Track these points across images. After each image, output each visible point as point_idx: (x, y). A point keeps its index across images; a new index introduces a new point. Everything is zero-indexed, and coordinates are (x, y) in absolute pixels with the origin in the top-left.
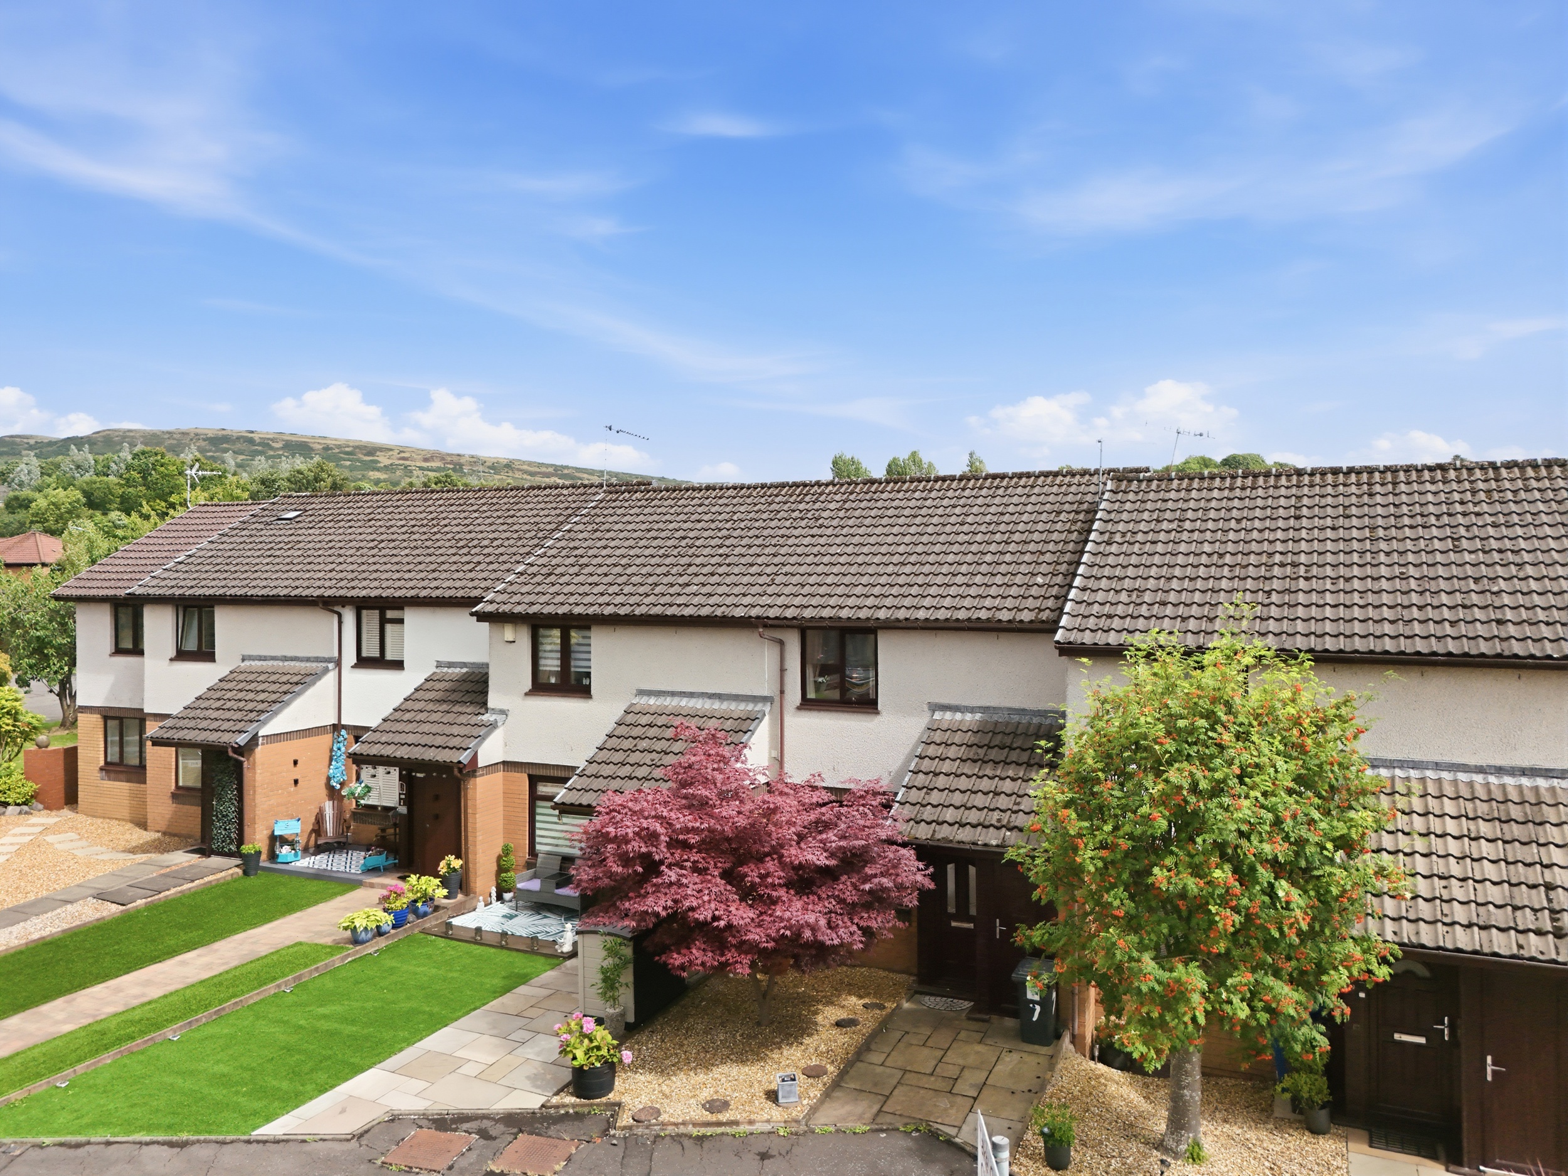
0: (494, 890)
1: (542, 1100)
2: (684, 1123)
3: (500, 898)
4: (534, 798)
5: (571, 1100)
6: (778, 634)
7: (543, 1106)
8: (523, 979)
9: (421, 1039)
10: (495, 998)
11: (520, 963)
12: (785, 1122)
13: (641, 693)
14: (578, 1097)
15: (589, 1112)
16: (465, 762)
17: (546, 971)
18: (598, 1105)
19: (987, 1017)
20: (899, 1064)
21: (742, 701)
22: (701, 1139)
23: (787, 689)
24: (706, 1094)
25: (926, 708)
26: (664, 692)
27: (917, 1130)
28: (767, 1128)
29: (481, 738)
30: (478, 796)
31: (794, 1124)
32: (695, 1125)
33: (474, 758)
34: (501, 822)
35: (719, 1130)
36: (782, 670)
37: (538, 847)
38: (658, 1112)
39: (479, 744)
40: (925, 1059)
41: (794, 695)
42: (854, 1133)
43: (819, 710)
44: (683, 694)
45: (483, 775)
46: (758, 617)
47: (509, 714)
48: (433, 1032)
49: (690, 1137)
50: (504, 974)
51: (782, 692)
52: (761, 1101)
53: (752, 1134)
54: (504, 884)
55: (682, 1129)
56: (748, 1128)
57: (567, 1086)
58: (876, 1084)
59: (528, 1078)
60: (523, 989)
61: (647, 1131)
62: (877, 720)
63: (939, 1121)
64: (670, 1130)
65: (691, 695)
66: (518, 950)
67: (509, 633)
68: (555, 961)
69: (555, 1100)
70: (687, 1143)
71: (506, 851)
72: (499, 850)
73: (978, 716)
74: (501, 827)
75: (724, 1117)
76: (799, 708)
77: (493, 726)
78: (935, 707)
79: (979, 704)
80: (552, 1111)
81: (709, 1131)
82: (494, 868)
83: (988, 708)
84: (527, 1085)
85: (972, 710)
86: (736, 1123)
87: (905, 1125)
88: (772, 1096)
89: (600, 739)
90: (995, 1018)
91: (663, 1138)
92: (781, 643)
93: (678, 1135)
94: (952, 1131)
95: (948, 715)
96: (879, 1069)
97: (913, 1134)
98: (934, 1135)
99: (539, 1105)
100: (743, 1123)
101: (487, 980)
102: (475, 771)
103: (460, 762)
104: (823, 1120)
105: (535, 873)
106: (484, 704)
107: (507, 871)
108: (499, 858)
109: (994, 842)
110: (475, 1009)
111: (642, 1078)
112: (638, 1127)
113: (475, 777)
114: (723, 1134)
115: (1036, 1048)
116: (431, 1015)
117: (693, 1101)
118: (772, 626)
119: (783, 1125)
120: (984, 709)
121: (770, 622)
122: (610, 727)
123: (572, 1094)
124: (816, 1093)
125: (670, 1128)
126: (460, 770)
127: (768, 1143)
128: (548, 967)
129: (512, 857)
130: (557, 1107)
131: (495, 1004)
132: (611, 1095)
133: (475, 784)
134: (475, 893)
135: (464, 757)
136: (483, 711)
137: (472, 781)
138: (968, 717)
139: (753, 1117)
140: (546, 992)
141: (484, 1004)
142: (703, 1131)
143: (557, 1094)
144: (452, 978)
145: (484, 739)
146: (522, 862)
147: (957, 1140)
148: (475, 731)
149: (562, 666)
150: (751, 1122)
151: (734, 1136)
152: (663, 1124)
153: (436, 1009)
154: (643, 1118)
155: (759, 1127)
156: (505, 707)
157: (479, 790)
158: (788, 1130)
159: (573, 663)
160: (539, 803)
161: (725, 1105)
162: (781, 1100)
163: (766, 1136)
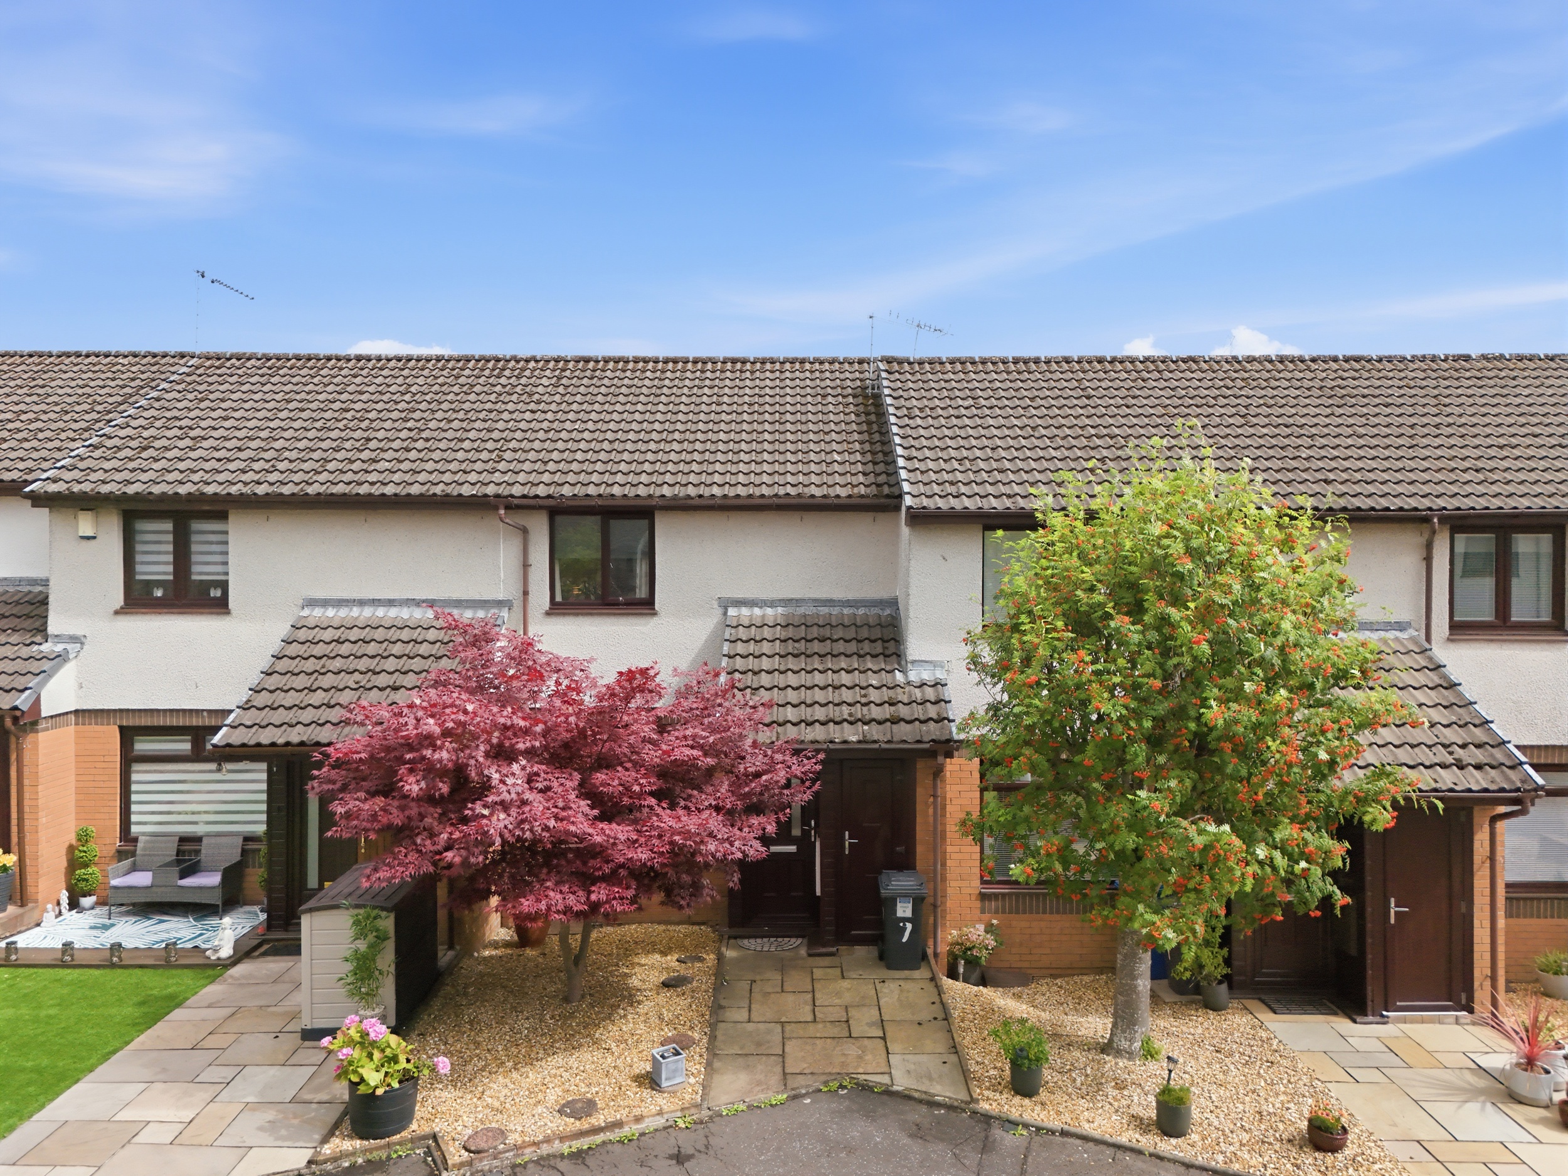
0: (64, 897)
1: (308, 1154)
2: (548, 1140)
3: (74, 905)
4: (129, 759)
5: (348, 1145)
6: (521, 519)
7: (310, 1162)
8: (174, 1002)
9: (42, 1107)
10: (142, 1032)
11: (157, 983)
12: (682, 1109)
13: (311, 603)
14: (362, 1138)
15: (389, 1158)
16: (25, 708)
17: (206, 986)
18: (400, 1143)
19: (834, 949)
20: (769, 1015)
21: (467, 607)
22: (578, 1156)
23: (532, 588)
24: (553, 1096)
25: (715, 604)
26: (347, 601)
27: (842, 1087)
28: (660, 1122)
29: (45, 675)
30: (41, 759)
31: (693, 1111)
32: (562, 1139)
33: (37, 702)
34: (73, 797)
35: (599, 1138)
36: (526, 566)
37: (135, 829)
38: (502, 1133)
39: (43, 684)
40: (796, 1006)
41: (541, 596)
42: (771, 1105)
43: (577, 615)
44: (375, 602)
45: (47, 729)
46: (497, 496)
47: (86, 641)
48: (58, 1095)
49: (562, 1156)
50: (135, 999)
51: (526, 593)
52: (633, 1092)
53: (642, 1134)
54: (82, 884)
55: (545, 1149)
56: (636, 1128)
57: (337, 1125)
58: (759, 1044)
59: (261, 1129)
60: (177, 1014)
61: (495, 1163)
62: (653, 621)
63: (861, 1070)
64: (529, 1154)
65: (391, 603)
66: (141, 967)
67: (86, 524)
68: (210, 972)
69: (327, 1150)
70: (563, 1165)
71: (84, 838)
72: (72, 838)
73: (780, 610)
74: (73, 803)
75: (598, 1120)
76: (548, 614)
77: (61, 658)
78: (726, 604)
79: (781, 597)
80: (329, 1167)
81: (584, 1143)
82: (64, 863)
83: (791, 600)
84: (266, 1139)
85: (772, 604)
86: (619, 1124)
87: (826, 1083)
88: (651, 1081)
89: (265, 663)
90: (843, 948)
91: (524, 1166)
92: (525, 531)
93: (542, 1158)
94: (885, 1079)
95: (745, 611)
96: (750, 1027)
97: (841, 1092)
98: (865, 1088)
99: (304, 1163)
100: (627, 1123)
101: (114, 1011)
102: (35, 723)
103: (16, 708)
104: (724, 1099)
105: (134, 864)
106: (42, 630)
107: (86, 865)
108: (71, 849)
109: (854, 739)
110: (114, 1052)
111: (445, 1094)
112: (481, 1160)
113: (37, 732)
114: (604, 1143)
115: (906, 973)
116: (38, 1070)
117: (540, 1109)
118: (519, 507)
119: (679, 1114)
120: (786, 602)
121: (516, 501)
122: (276, 646)
123: (351, 1137)
124: (698, 1067)
125: (528, 1151)
126: (16, 720)
127: (673, 1141)
128: (203, 982)
129: (92, 845)
130: (335, 1159)
131: (143, 1039)
132: (414, 1126)
133: (36, 744)
134: (36, 901)
135: (22, 701)
136: (38, 639)
137: (30, 737)
138: (769, 611)
139: (637, 1112)
140: (227, 1012)
141: (127, 1043)
142: (576, 1145)
143: (325, 1140)
144: (50, 1017)
145: (50, 676)
146: (112, 850)
147: (895, 1088)
148: (34, 666)
149: (176, 573)
150: (638, 1119)
151: (620, 1142)
152: (516, 1147)
153: (45, 1062)
154: (483, 1145)
155: (650, 1124)
156: (79, 632)
157: (42, 750)
158: (688, 1119)
159: (195, 568)
160: (136, 767)
161: (589, 1107)
162: (664, 1084)
163: (664, 1133)
